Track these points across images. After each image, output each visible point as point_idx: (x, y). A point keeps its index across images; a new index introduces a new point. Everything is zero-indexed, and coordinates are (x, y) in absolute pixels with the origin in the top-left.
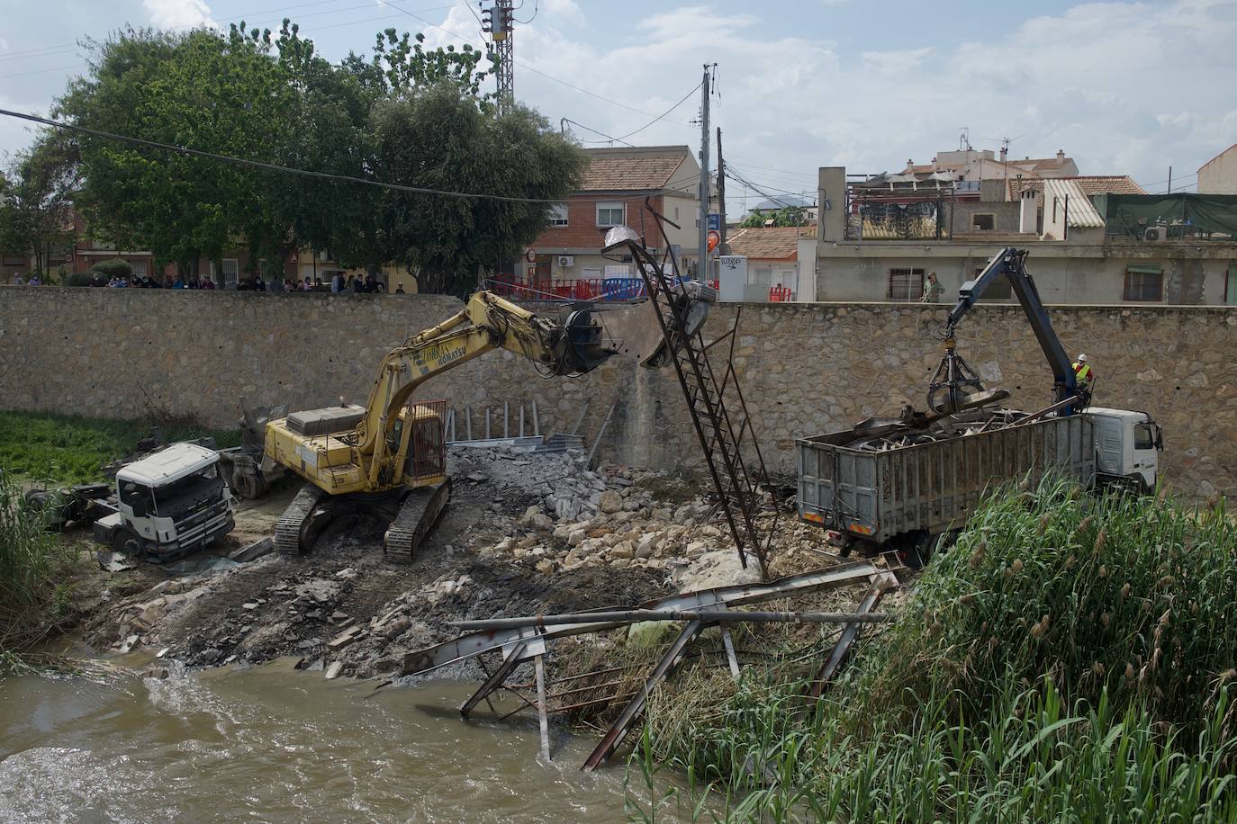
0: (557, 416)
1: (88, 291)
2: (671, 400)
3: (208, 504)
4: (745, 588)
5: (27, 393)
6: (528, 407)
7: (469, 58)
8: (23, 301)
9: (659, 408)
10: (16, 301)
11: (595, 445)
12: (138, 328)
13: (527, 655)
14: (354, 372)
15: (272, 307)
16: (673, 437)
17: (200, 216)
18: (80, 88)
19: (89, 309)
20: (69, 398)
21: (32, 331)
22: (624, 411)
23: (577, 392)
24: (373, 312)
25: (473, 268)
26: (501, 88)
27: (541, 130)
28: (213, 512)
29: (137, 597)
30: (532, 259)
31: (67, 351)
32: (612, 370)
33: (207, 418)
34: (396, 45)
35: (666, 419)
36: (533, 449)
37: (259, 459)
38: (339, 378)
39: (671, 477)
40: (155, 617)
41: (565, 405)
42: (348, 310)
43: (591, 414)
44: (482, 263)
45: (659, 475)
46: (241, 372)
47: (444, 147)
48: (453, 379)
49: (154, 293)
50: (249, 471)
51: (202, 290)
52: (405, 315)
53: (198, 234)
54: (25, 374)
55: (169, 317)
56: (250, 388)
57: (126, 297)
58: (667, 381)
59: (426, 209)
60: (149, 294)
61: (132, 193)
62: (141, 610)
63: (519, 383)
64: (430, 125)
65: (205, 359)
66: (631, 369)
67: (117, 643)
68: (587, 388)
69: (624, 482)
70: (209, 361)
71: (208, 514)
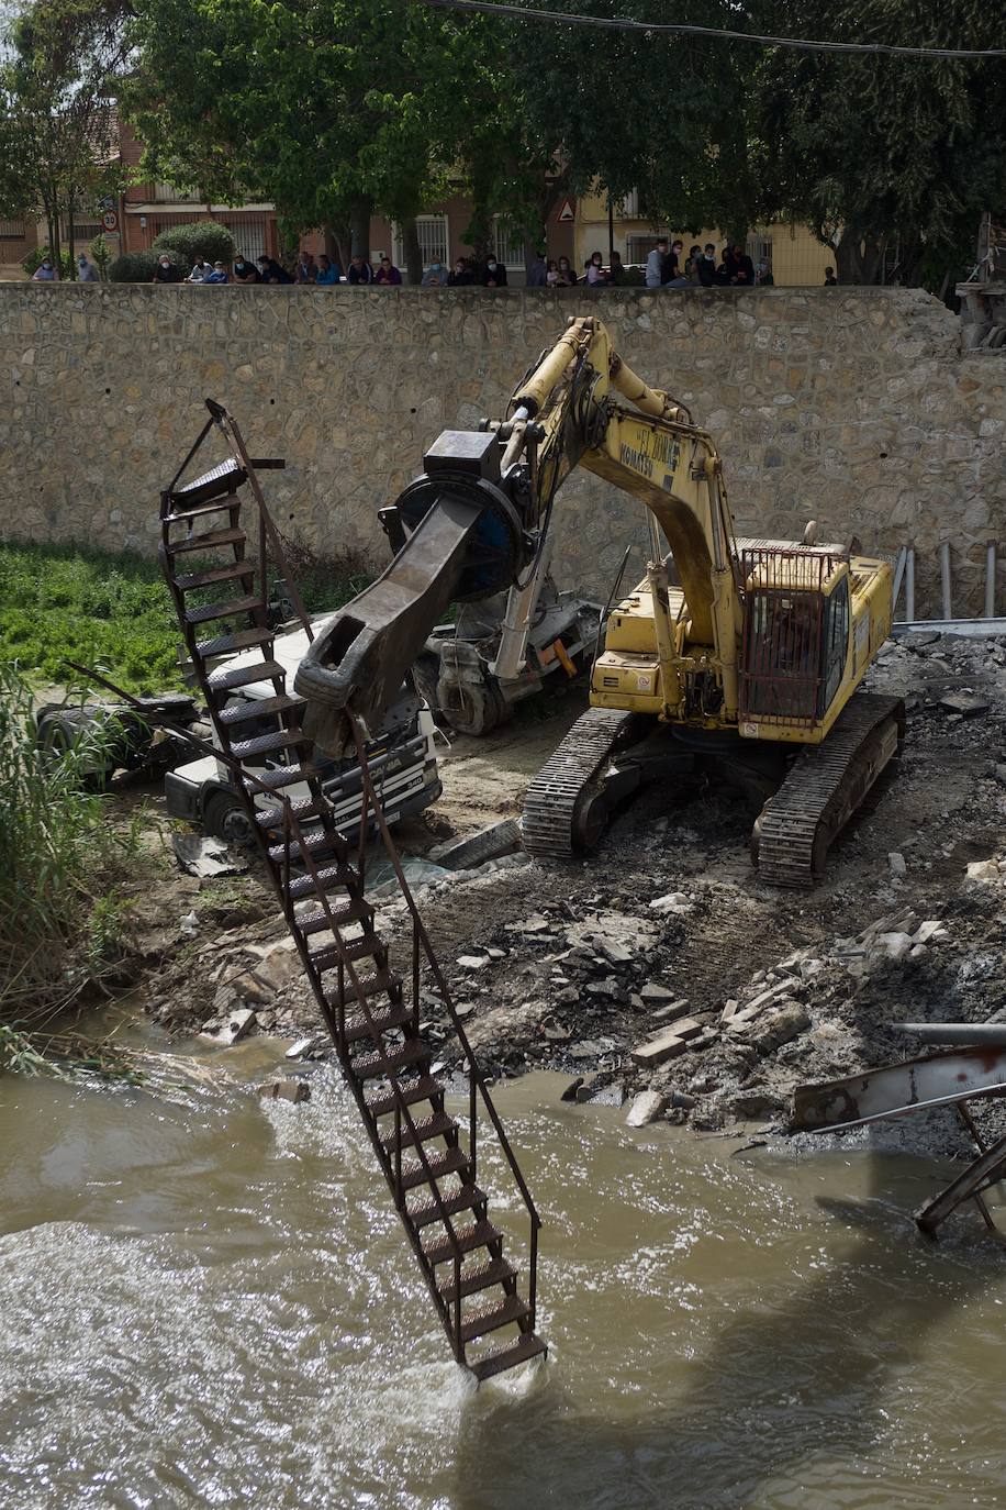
1: (149, 292)
3: (388, 744)
5: (36, 506)
8: (25, 315)
10: (12, 314)
12: (247, 369)
15: (519, 321)
17: (375, 120)
19: (153, 329)
20: (115, 516)
21: (43, 378)
24: (738, 330)
25: (965, 225)
28: (398, 762)
29: (249, 931)
31: (111, 418)
37: (492, 652)
40: (284, 973)
42: (683, 326)
44: (988, 208)
48: (911, 479)
49: (280, 295)
50: (472, 677)
51: (375, 288)
52: (807, 336)
53: (371, 161)
54: (31, 466)
55: (310, 346)
57: (224, 303)
59: (862, 86)
60: (269, 298)
61: (234, 75)
62: (258, 958)
65: (381, 436)
67: (211, 1023)
70: (390, 440)
71: (392, 766)
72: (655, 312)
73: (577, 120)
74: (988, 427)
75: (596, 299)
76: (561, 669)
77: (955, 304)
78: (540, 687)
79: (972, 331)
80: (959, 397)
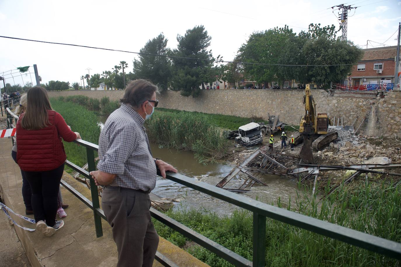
0: (348, 121)
1: (243, 90)
2: (382, 118)
3: (257, 135)
4: (376, 165)
5: (230, 112)
6: (341, 118)
7: (333, 28)
9: (378, 120)
11: (358, 129)
12: (252, 98)
13: (314, 173)
14: (297, 108)
15: (280, 93)
16: (381, 128)
17: (265, 72)
18: (244, 45)
19: (243, 94)
20: (238, 113)
21: (232, 99)
22: (367, 120)
23: (354, 115)
25: (329, 83)
26: (343, 34)
27: (351, 45)
29: (239, 153)
30: (350, 80)
31: (238, 103)
32: (365, 109)
33: (264, 118)
34: (313, 27)
35: (380, 123)
36: (340, 129)
38: (294, 110)
39: (380, 139)
41: (351, 118)
42: (297, 94)
43: (358, 121)
44: (332, 81)
45: (376, 138)
46: (272, 108)
47: (321, 52)
48: (321, 110)
50: (270, 130)
54: (230, 108)
55: (258, 96)
56: (274, 112)
58: (381, 113)
59: (317, 68)
61: (251, 68)
62: (239, 155)
63: (339, 112)
64: (318, 47)
65: (265, 105)
66: (370, 109)
67: (234, 160)
68: (358, 113)
69: (364, 139)
70: (266, 105)
71: (257, 138)
72: (294, 92)
73: (285, 72)
74: (330, 105)
75: (288, 91)
76: (279, 130)
77: (328, 92)
78: (277, 131)
79: (329, 94)
80: (327, 102)
